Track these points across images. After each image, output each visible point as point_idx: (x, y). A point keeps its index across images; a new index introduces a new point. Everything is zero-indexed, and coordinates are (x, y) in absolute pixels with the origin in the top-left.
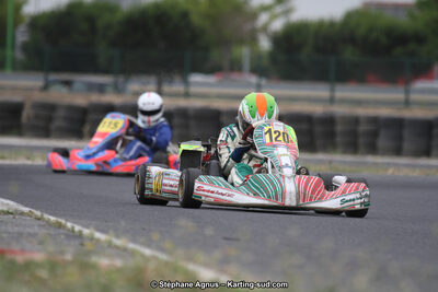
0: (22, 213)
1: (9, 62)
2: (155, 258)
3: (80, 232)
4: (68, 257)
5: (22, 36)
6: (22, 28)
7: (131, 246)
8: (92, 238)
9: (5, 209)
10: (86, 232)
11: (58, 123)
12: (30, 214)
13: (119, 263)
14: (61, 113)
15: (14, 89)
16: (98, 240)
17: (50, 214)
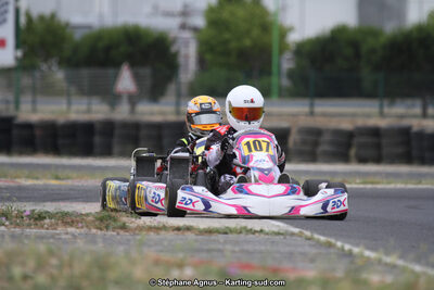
0: (293, 234)
1: (275, 89)
2: (425, 274)
3: (350, 251)
4: (340, 274)
5: (287, 63)
6: (288, 55)
7: (400, 263)
8: (362, 256)
9: (276, 230)
10: (356, 250)
11: (323, 148)
12: (300, 235)
13: (389, 279)
14: (326, 138)
15: (280, 115)
16: (368, 258)
17: (320, 234)
